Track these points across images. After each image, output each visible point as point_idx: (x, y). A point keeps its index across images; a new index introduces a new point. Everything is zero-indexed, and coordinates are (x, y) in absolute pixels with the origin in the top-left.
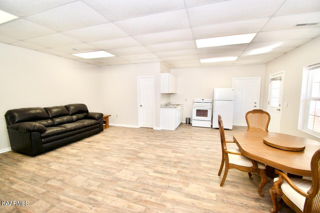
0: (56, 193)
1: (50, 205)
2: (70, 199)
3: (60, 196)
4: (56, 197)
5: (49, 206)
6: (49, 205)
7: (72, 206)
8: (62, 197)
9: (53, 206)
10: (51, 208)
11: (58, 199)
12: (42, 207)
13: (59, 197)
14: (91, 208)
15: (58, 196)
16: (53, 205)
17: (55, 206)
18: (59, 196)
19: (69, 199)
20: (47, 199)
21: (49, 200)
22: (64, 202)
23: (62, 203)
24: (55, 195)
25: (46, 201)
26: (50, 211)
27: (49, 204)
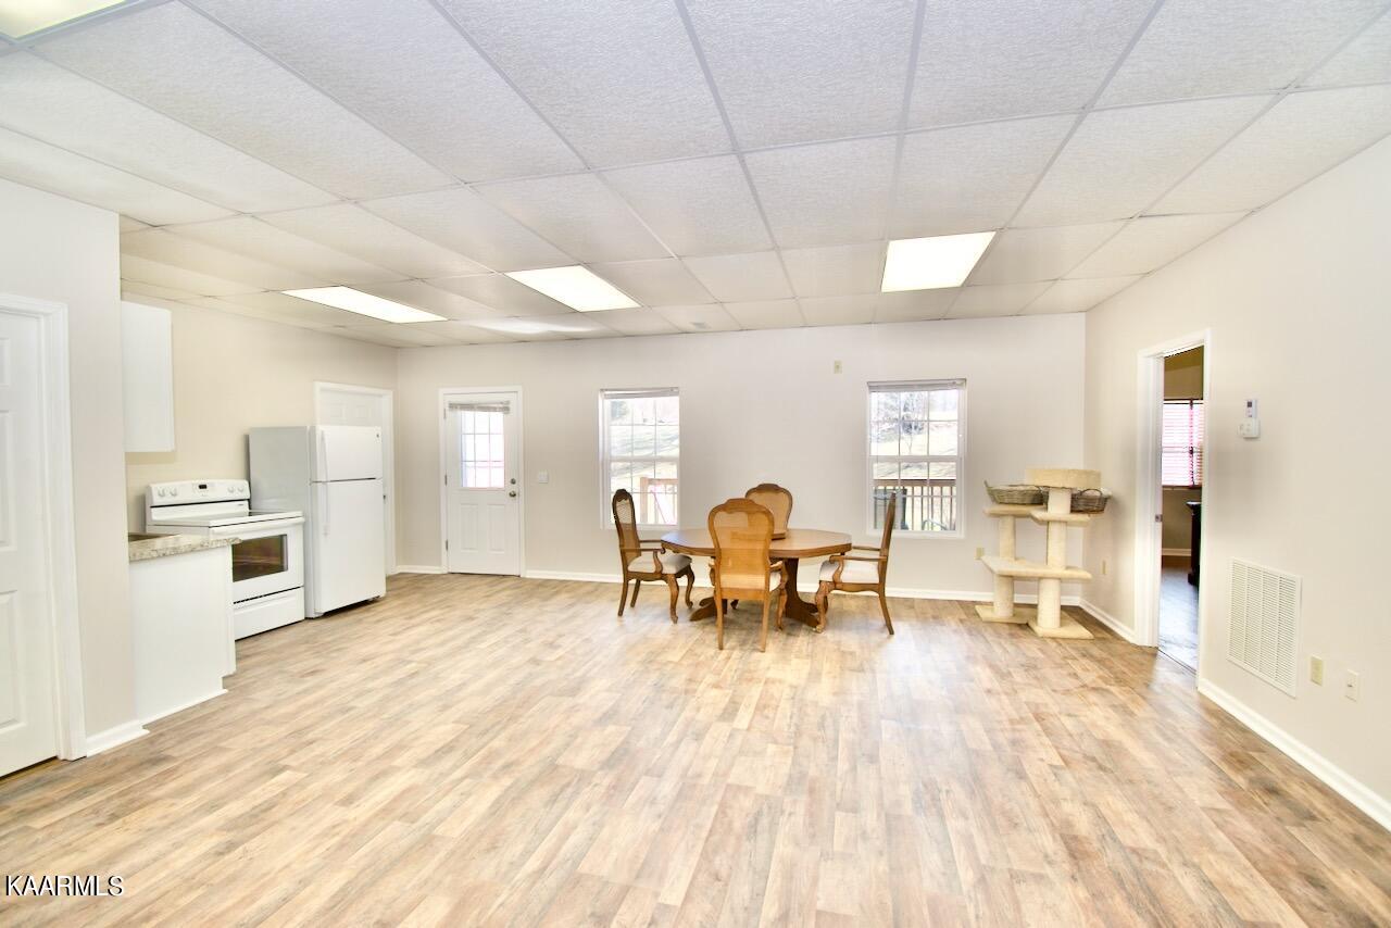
0: (965, 907)
1: (1016, 886)
2: (955, 854)
3: (965, 888)
4: (979, 896)
5: (1023, 886)
6: (1022, 890)
7: (974, 831)
8: (967, 876)
9: (1015, 877)
10: (1023, 876)
11: (982, 880)
12: (1045, 903)
13: (974, 886)
14: (947, 792)
15: (972, 895)
16: (1011, 876)
17: (1010, 870)
18: (969, 891)
19: (960, 854)
20: (1010, 917)
21: (1006, 905)
22: (977, 859)
23: (983, 862)
24: (976, 906)
25: (1018, 909)
26: (1031, 870)
27: (1019, 894)
